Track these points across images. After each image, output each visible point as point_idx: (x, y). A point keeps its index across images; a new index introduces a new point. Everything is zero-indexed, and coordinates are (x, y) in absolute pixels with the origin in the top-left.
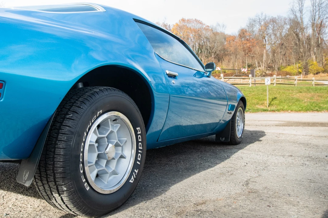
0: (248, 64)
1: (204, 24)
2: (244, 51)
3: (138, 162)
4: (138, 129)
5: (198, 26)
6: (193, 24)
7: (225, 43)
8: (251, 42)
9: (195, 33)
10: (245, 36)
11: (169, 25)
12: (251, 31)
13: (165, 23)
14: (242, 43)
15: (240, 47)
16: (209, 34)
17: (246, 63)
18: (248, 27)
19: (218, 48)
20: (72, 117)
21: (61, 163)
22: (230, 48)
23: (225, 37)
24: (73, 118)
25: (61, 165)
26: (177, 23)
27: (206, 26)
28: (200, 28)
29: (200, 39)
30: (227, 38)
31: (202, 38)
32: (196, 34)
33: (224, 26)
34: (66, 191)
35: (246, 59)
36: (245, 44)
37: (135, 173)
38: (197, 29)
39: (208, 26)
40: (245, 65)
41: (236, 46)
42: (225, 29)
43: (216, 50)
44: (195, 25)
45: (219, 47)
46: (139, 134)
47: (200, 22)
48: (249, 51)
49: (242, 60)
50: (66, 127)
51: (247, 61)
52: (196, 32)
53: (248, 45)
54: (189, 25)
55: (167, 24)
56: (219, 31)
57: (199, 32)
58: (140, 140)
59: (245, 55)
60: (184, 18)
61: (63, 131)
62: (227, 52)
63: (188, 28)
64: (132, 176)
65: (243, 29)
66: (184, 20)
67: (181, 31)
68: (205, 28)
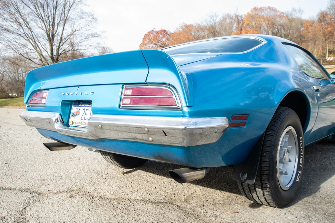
0: (329, 50)
1: (278, 11)
2: (324, 36)
3: (300, 165)
4: (301, 138)
5: (271, 13)
6: (267, 12)
7: (302, 29)
8: (333, 26)
9: (268, 22)
10: (326, 19)
11: (241, 15)
12: (332, 14)
13: (237, 14)
14: (322, 28)
15: (319, 32)
16: (283, 21)
17: (326, 49)
18: (330, 9)
19: (293, 35)
20: (271, 133)
21: (267, 168)
22: (308, 34)
23: (302, 23)
24: (272, 135)
25: (267, 169)
26: (249, 13)
27: (280, 13)
28: (274, 16)
29: (274, 27)
30: (305, 24)
31: (276, 26)
32: (270, 22)
33: (300, 11)
34: (269, 187)
35: (327, 45)
36: (326, 28)
37: (299, 174)
38: (271, 17)
39: (283, 13)
40: (325, 51)
41: (315, 31)
42: (301, 14)
43: (291, 37)
44: (269, 13)
45: (295, 34)
46: (301, 143)
47: (274, 9)
48: (331, 36)
49: (322, 46)
50: (268, 141)
51: (327, 47)
52: (270, 20)
53: (329, 29)
54: (261, 13)
55: (238, 15)
56: (294, 17)
57: (273, 19)
58: (301, 147)
59: (326, 40)
60: (256, 6)
61: (267, 144)
62: (305, 38)
63: (260, 17)
64: (298, 177)
65: (323, 13)
66: (256, 8)
67: (253, 20)
68: (279, 15)
